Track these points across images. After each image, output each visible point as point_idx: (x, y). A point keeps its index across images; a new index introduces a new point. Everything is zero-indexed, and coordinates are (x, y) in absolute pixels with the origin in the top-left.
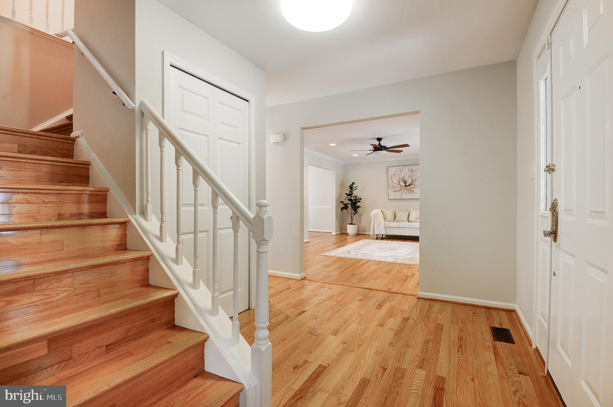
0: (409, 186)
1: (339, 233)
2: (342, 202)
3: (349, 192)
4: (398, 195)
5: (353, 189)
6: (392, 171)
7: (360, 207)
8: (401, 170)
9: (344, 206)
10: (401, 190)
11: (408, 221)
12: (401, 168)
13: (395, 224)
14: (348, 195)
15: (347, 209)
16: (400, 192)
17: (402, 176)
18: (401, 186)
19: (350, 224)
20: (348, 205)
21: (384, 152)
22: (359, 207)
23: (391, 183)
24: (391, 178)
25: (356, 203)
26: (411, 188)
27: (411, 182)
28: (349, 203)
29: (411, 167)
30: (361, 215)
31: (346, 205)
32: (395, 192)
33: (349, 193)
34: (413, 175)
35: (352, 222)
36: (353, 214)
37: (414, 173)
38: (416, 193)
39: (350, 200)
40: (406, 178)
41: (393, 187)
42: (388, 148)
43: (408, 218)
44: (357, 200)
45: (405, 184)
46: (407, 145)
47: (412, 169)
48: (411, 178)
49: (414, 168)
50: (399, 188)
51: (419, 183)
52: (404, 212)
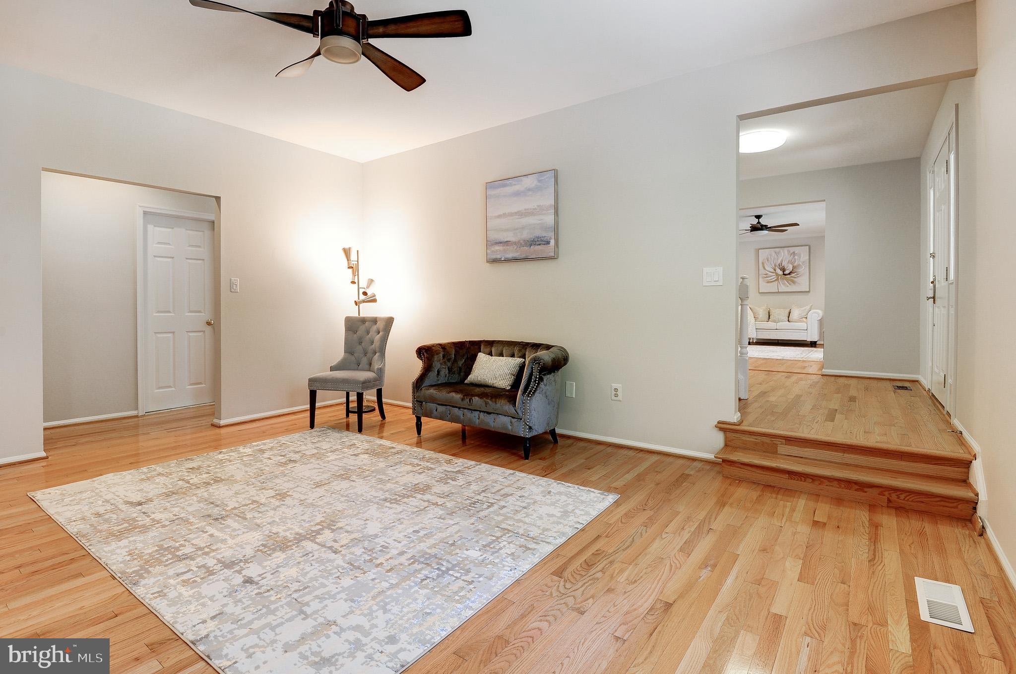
0: (789, 274)
4: (773, 287)
6: (763, 254)
8: (777, 254)
10: (777, 280)
11: (789, 320)
12: (777, 250)
13: (771, 324)
16: (777, 282)
17: (779, 261)
18: (777, 275)
21: (765, 232)
23: (762, 271)
24: (763, 263)
26: (792, 277)
27: (793, 269)
29: (792, 250)
32: (768, 282)
34: (795, 259)
37: (796, 257)
38: (799, 284)
40: (785, 264)
41: (765, 276)
42: (770, 227)
43: (789, 317)
45: (783, 272)
46: (795, 224)
47: (794, 252)
48: (792, 264)
49: (797, 250)
50: (774, 277)
51: (803, 270)
52: (782, 310)
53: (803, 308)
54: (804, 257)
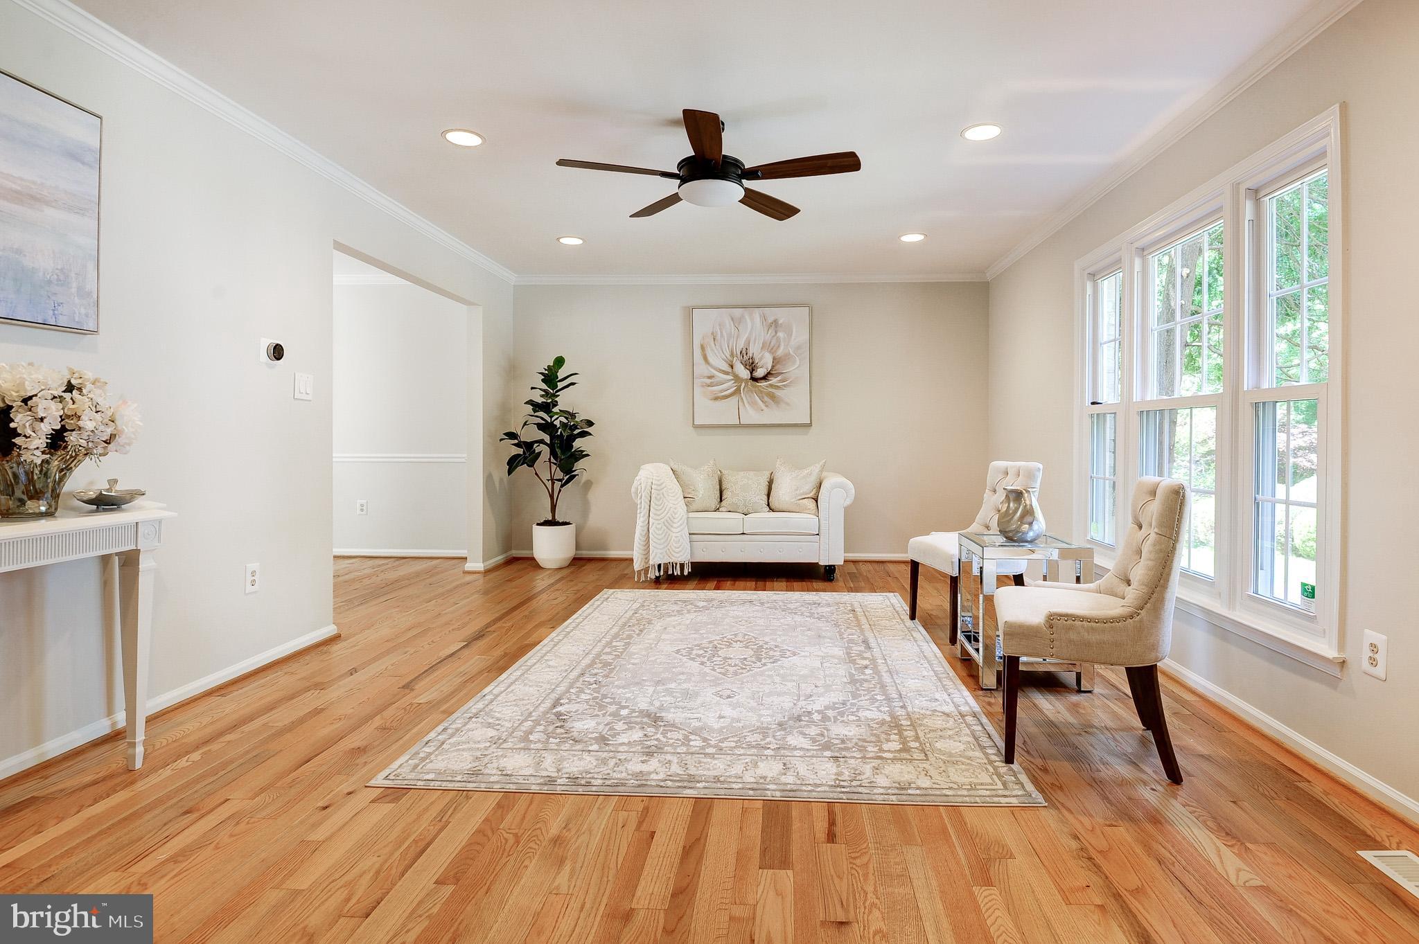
0: (765, 378)
1: (499, 559)
2: (511, 436)
3: (540, 397)
5: (560, 385)
6: (704, 322)
7: (589, 455)
8: (737, 322)
9: (520, 452)
10: (737, 393)
11: (768, 506)
12: (737, 313)
13: (724, 521)
14: (538, 407)
15: (531, 465)
16: (735, 399)
17: (741, 345)
18: (737, 378)
19: (549, 524)
20: (537, 448)
22: (579, 456)
23: (701, 368)
24: (703, 348)
25: (573, 438)
26: (771, 386)
27: (773, 367)
29: (772, 314)
30: (588, 486)
31: (528, 446)
32: (716, 399)
33: (540, 400)
34: (778, 340)
35: (554, 517)
36: (557, 486)
37: (781, 334)
38: (787, 405)
39: (545, 427)
40: (755, 350)
43: (768, 495)
44: (576, 427)
45: (751, 373)
47: (775, 321)
48: (772, 351)
49: (782, 315)
50: (730, 386)
51: (796, 369)
52: (752, 473)
53: (805, 472)
54: (800, 335)
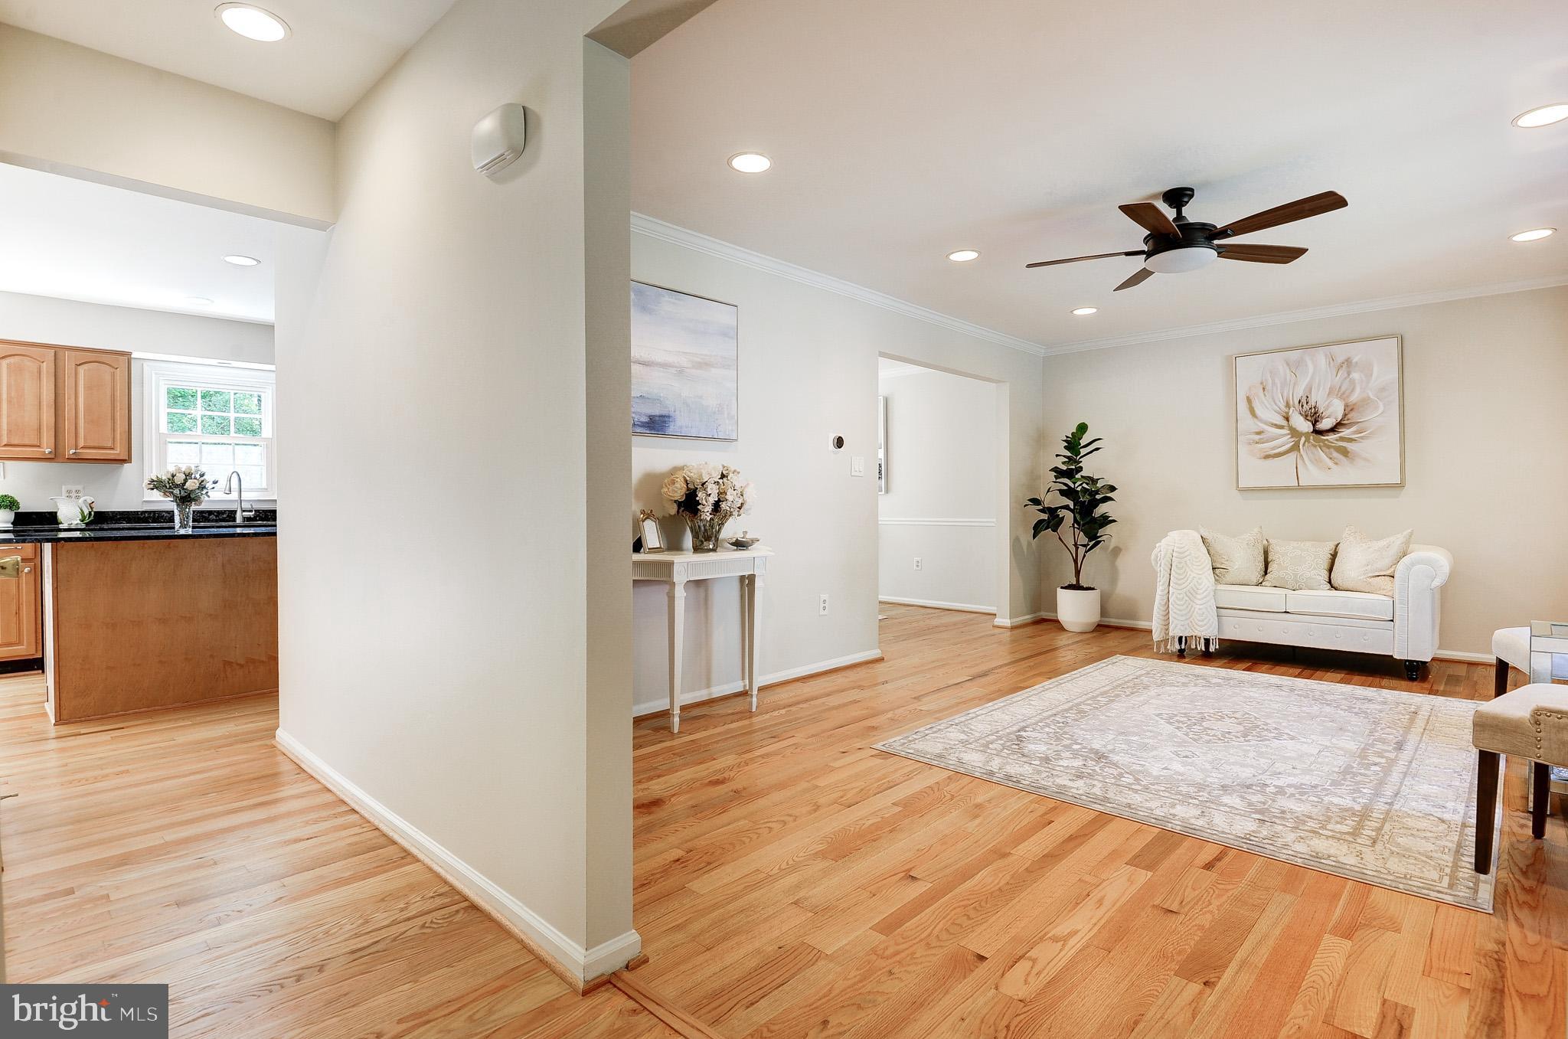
0: (1333, 430)
1: (1028, 618)
2: (1035, 501)
3: (1064, 463)
5: (1083, 451)
6: (1250, 371)
7: (1114, 521)
8: (1295, 367)
9: (1045, 516)
10: (1295, 448)
11: (1330, 582)
12: (1294, 355)
13: (1268, 596)
14: (1059, 473)
15: (1055, 530)
16: (1292, 456)
17: (1300, 392)
18: (1294, 433)
19: (1070, 587)
20: (1062, 513)
21: (1203, 255)
22: (1105, 521)
23: (1247, 423)
24: (1249, 400)
25: (1095, 503)
26: (1342, 439)
27: (1345, 415)
28: (1067, 507)
29: (1341, 352)
30: (1117, 551)
31: (1052, 511)
32: (1267, 457)
33: (1064, 468)
34: (1353, 382)
35: (1078, 581)
36: (1082, 550)
37: (1355, 375)
38: (1366, 460)
39: (1068, 493)
40: (1319, 398)
42: (1224, 233)
43: (1330, 570)
44: (1097, 492)
45: (1314, 425)
46: (1331, 201)
47: (1348, 361)
48: (1342, 397)
49: (1357, 352)
50: (1285, 441)
51: (1381, 417)
52: (1308, 544)
53: (1383, 543)
54: (1384, 373)
